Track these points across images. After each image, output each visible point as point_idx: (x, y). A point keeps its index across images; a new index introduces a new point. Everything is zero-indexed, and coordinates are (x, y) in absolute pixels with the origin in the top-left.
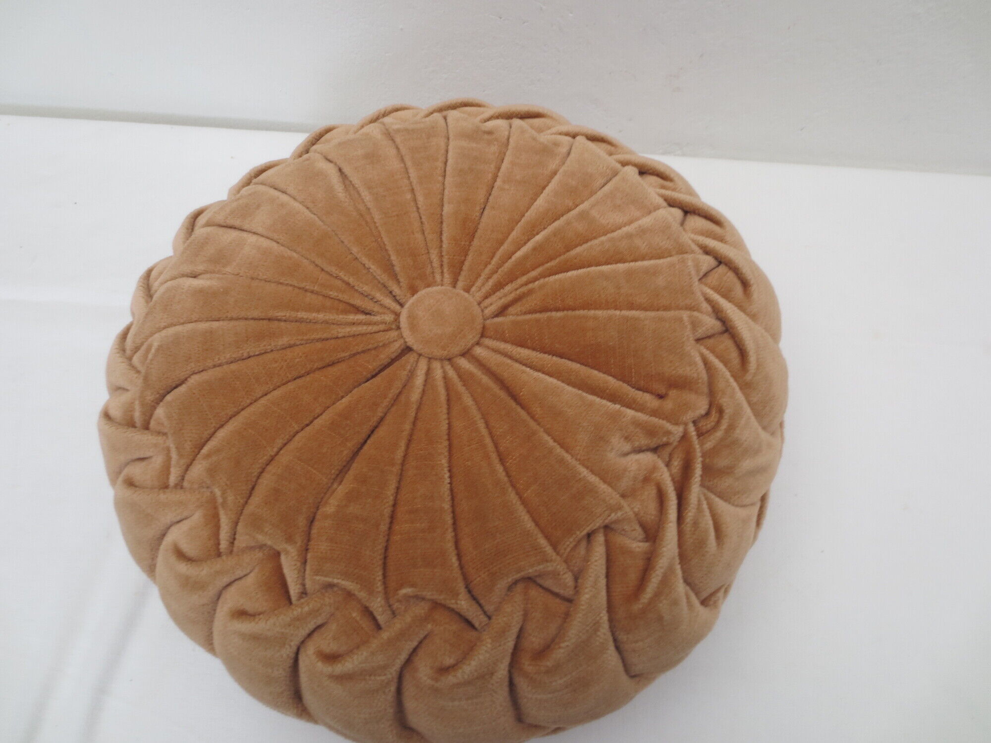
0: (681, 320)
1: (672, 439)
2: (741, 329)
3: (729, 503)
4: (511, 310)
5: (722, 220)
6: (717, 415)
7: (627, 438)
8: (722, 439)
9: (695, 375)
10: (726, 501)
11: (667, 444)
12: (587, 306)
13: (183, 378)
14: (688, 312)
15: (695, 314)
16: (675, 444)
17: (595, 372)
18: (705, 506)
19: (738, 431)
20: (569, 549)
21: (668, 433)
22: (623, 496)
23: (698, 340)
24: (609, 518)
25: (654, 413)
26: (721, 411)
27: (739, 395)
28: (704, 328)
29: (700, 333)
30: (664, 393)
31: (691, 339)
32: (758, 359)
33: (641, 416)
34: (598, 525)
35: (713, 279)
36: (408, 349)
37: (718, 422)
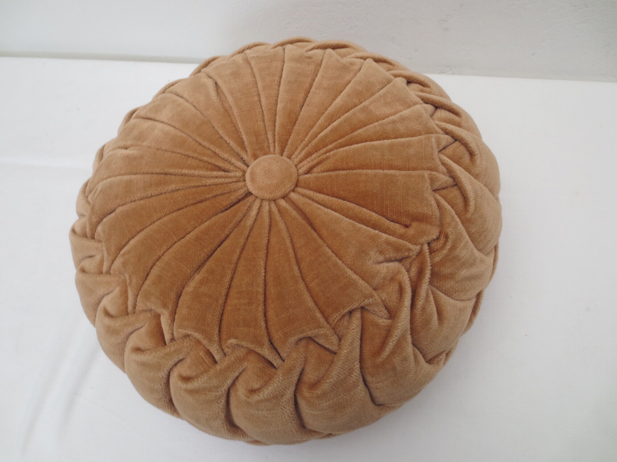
0: (423, 176)
1: (411, 254)
2: (465, 183)
3: (452, 298)
4: (315, 170)
5: (460, 112)
6: (444, 239)
7: (381, 252)
8: (447, 256)
9: (430, 213)
10: (449, 296)
11: (408, 257)
12: (362, 167)
13: (113, 208)
14: (429, 172)
15: (434, 173)
16: (414, 257)
17: (365, 210)
18: (431, 298)
19: (458, 250)
20: (336, 321)
21: (409, 250)
22: (375, 289)
23: (435, 191)
24: (364, 302)
25: (401, 237)
26: (447, 237)
27: (460, 226)
28: (439, 183)
29: (437, 185)
30: (409, 224)
31: (429, 189)
32: (476, 204)
33: (392, 239)
34: (355, 306)
35: (449, 151)
36: (249, 194)
37: (445, 244)
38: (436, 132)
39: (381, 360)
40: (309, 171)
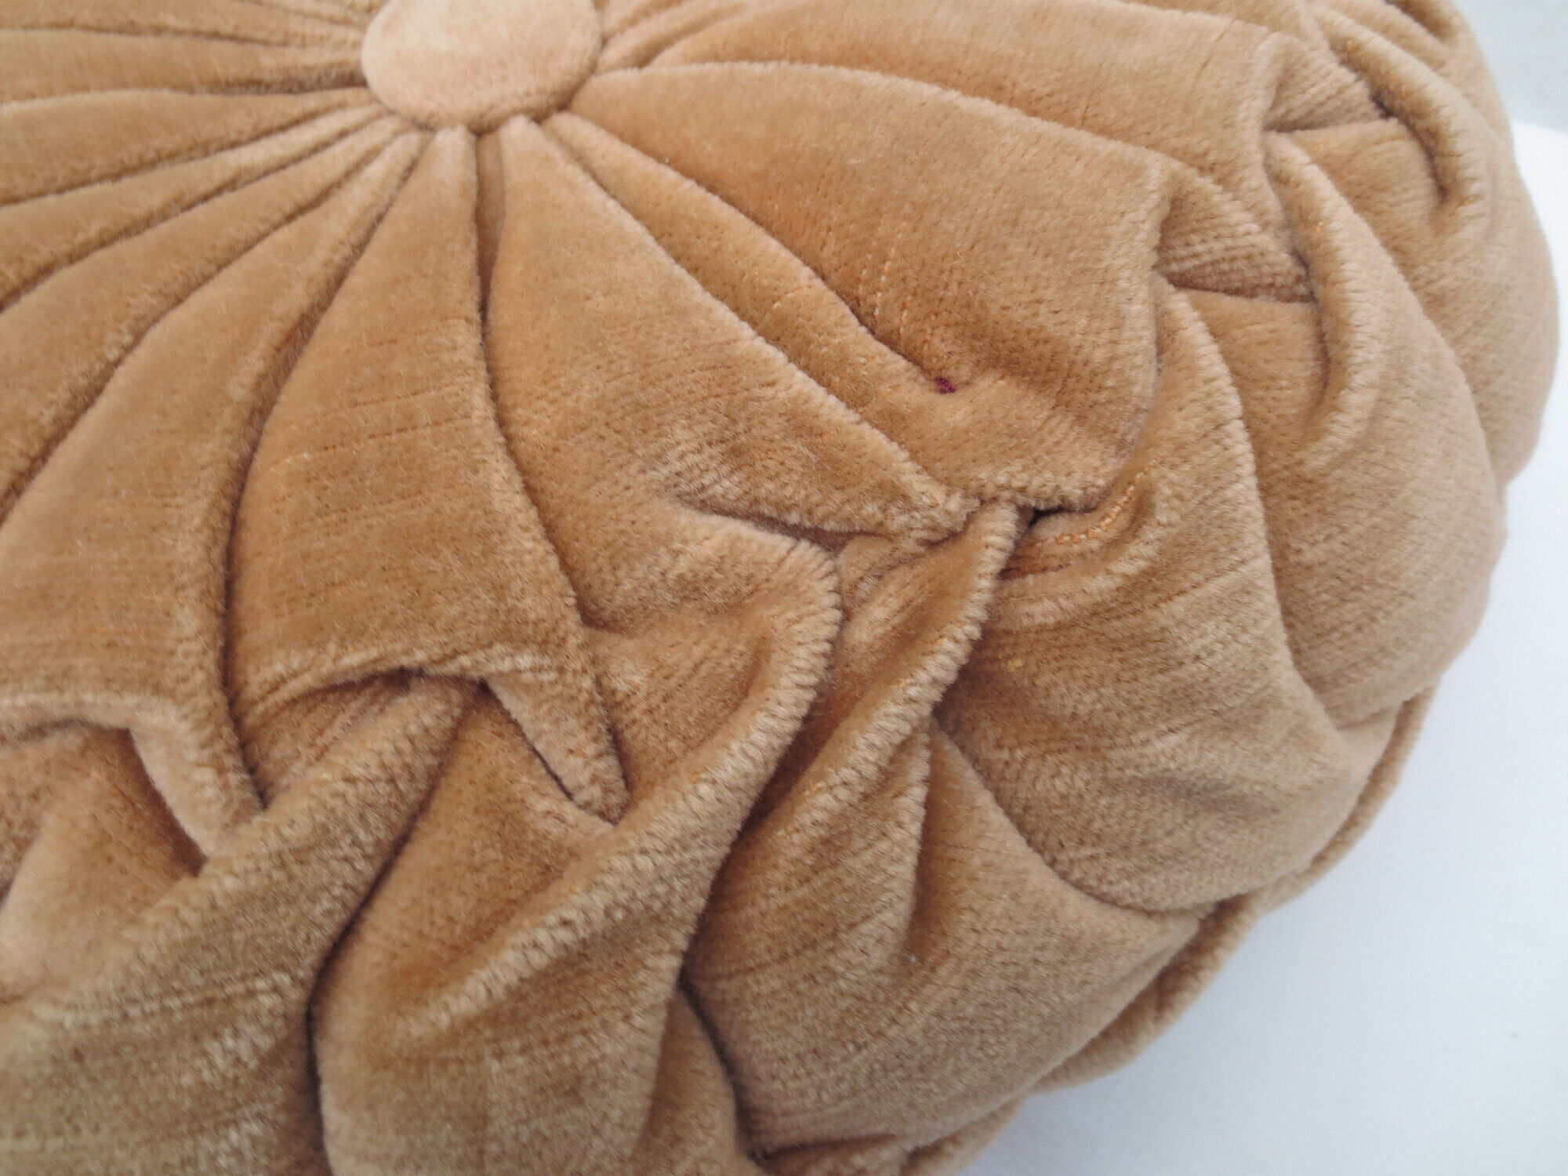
0: (1135, 173)
1: (898, 520)
2: (1356, 291)
3: (1052, 863)
6: (1123, 521)
7: (737, 455)
8: (1099, 612)
9: (1099, 356)
10: (1040, 848)
11: (876, 533)
14: (1176, 165)
15: (1207, 183)
16: (908, 545)
17: (774, 244)
19: (1179, 607)
20: (284, 694)
21: (894, 494)
22: (591, 617)
24: (480, 656)
25: (892, 423)
26: (1141, 511)
27: (1245, 488)
28: (1217, 246)
29: (1205, 249)
30: (964, 378)
31: (1142, 236)
32: (1375, 417)
33: (831, 408)
34: (420, 656)
37: (1114, 545)
38: (1298, 31)
39: (416, 1030)
40: (644, 58)
